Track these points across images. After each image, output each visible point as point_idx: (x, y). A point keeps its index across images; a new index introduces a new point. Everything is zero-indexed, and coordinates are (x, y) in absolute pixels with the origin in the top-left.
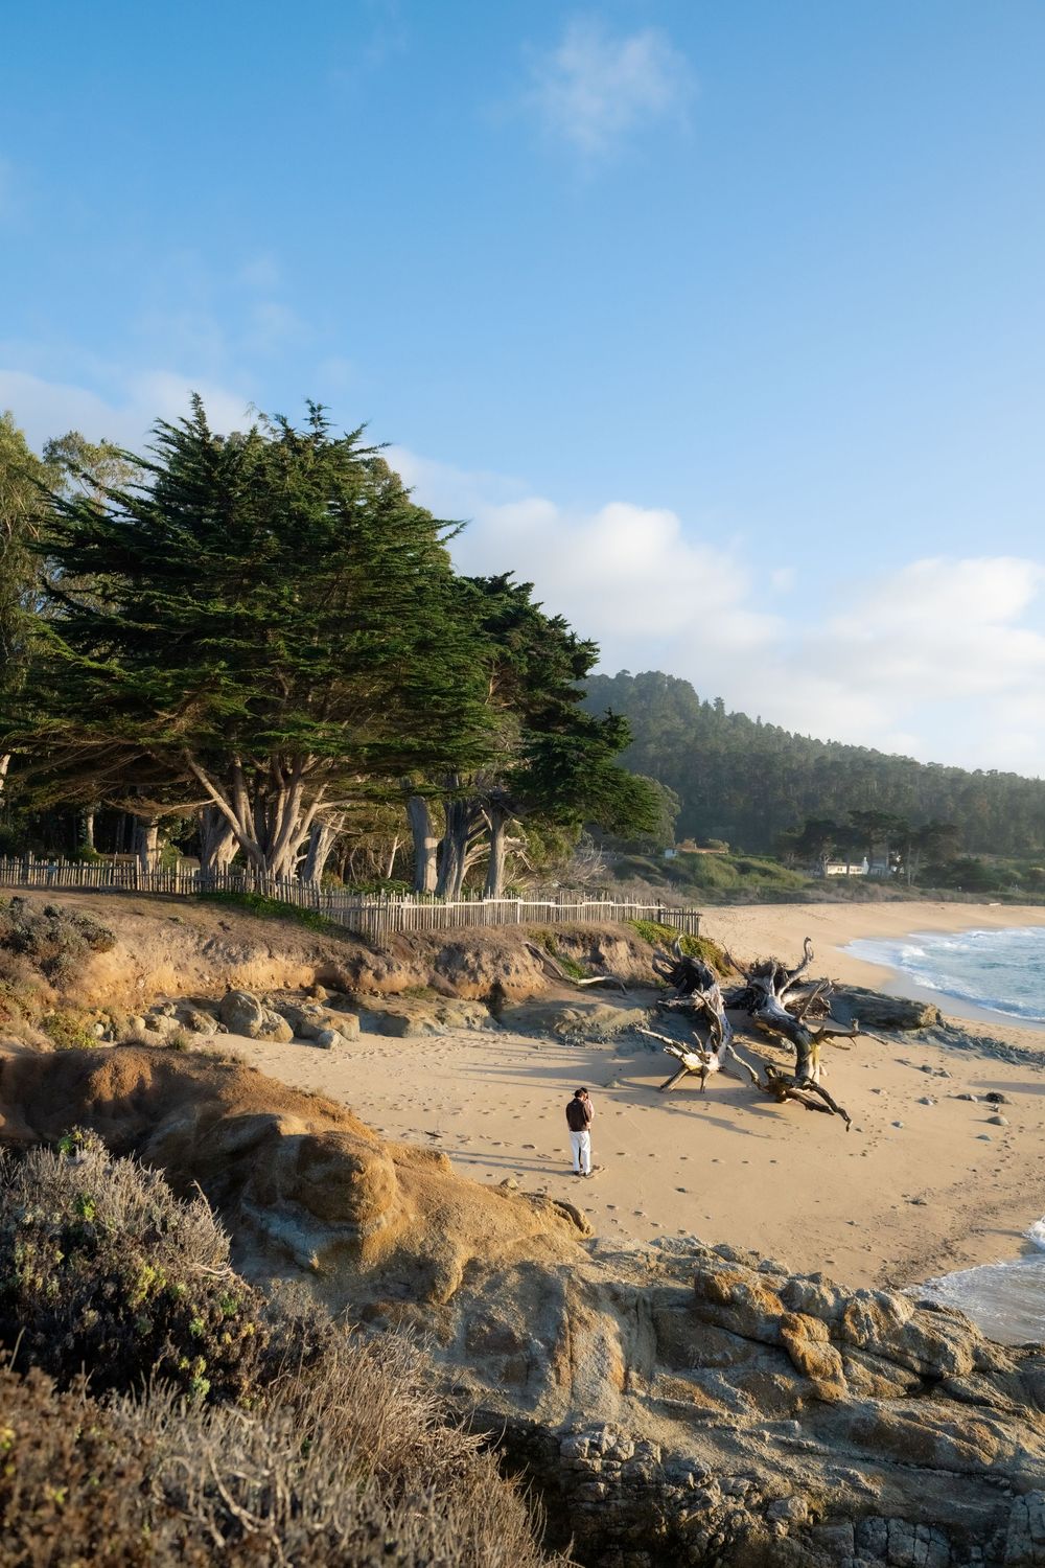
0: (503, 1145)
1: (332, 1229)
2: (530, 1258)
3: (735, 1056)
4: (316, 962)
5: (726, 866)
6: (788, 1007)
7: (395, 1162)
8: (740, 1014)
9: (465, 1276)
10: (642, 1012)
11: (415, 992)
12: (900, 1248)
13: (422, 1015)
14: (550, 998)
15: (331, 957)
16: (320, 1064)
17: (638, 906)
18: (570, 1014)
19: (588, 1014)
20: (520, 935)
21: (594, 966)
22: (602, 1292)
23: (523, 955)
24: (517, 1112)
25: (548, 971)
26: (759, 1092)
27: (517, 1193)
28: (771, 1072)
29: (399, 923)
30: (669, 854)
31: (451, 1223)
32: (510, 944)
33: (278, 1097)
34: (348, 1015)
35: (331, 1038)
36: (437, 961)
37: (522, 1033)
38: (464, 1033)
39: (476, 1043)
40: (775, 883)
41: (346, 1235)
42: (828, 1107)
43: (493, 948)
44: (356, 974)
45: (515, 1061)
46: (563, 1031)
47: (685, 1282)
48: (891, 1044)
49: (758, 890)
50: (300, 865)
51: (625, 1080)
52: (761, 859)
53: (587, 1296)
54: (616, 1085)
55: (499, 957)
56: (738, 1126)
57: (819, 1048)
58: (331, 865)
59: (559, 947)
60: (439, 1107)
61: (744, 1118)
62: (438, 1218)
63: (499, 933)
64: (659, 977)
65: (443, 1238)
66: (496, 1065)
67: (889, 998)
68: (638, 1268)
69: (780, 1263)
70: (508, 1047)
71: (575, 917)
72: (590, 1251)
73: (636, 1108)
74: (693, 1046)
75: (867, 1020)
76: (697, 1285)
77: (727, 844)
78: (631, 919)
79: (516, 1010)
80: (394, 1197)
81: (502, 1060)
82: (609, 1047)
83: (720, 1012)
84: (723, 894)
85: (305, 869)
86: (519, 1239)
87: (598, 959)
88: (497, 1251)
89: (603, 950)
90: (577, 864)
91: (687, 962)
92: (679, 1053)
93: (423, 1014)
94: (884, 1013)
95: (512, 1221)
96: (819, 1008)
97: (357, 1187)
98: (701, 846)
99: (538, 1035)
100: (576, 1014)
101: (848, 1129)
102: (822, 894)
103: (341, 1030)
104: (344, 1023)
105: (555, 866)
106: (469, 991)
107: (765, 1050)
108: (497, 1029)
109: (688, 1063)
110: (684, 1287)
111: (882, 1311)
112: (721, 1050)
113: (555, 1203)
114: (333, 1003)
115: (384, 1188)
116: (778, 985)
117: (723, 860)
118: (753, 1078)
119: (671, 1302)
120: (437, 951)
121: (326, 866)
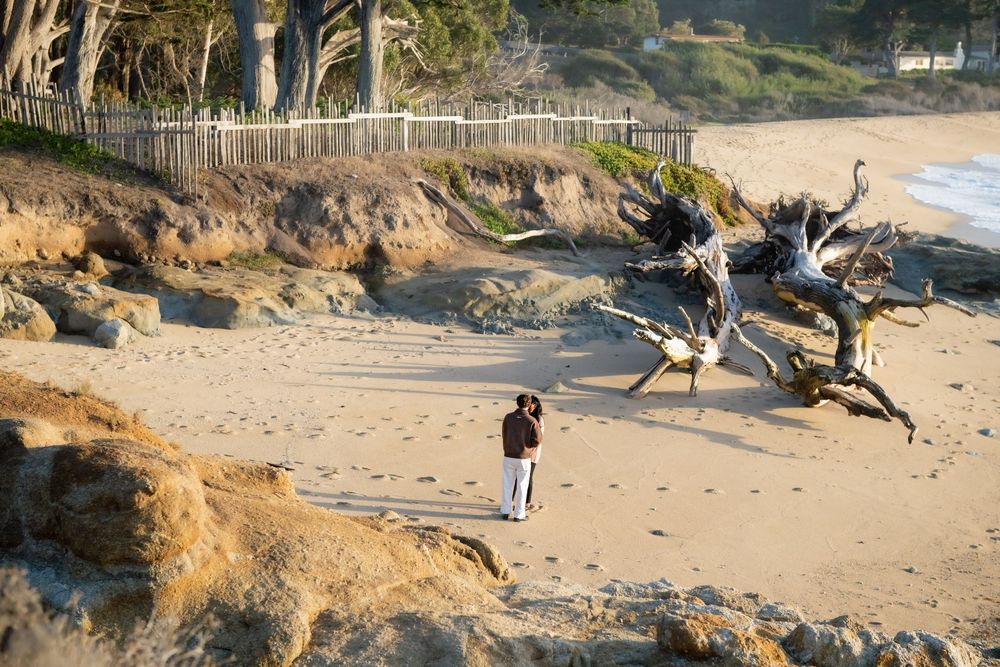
0: (387, 478)
1: (110, 576)
2: (412, 608)
3: (743, 338)
4: (87, 218)
5: (741, 62)
6: (826, 268)
7: (206, 484)
8: (753, 281)
9: (314, 634)
10: (602, 282)
11: (248, 260)
12: (981, 601)
13: (258, 294)
14: (458, 265)
15: (109, 208)
16: (100, 370)
17: (596, 120)
18: (489, 287)
19: (518, 286)
20: (408, 168)
21: (527, 215)
22: (518, 649)
23: (415, 199)
24: (410, 431)
25: (455, 223)
26: (778, 392)
27: (396, 526)
28: (797, 362)
29: (215, 154)
30: (650, 46)
31: (292, 563)
32: (393, 182)
33: (21, 397)
34: (141, 297)
35: (115, 332)
36: (279, 212)
37: (415, 318)
38: (325, 321)
39: (343, 334)
40: (816, 87)
41: (131, 585)
42: (883, 409)
43: (367, 189)
44: (151, 234)
45: (405, 359)
46: (479, 313)
47: (644, 633)
48: (982, 318)
49: (790, 98)
50: (55, 74)
51: (575, 381)
52: (794, 50)
53: (498, 655)
54: (561, 388)
55: (376, 203)
56: (747, 441)
57: (871, 325)
58: (107, 73)
59: (471, 187)
60: (289, 428)
61: (756, 430)
62: (273, 557)
63: (376, 167)
64: (629, 229)
65: (280, 585)
66: (376, 364)
67: (983, 251)
68: (574, 617)
69: (790, 608)
70: (393, 338)
71: (495, 139)
72: (505, 600)
73: (591, 421)
74: (680, 328)
75: (949, 284)
76: (660, 634)
77: (742, 28)
78: (585, 140)
79: (406, 283)
80: (202, 528)
81: (385, 358)
82: (554, 333)
83: (722, 277)
84: (735, 107)
85: (64, 77)
86: (397, 584)
87: (533, 203)
88: (362, 600)
89: (540, 189)
90: (502, 63)
91: (672, 204)
92: (657, 338)
93: (259, 292)
94: (975, 273)
95: (386, 560)
96: (874, 268)
97: (144, 514)
98: (701, 30)
99: (441, 320)
100: (499, 286)
101: (910, 439)
102: (889, 101)
103: (130, 320)
104: (135, 308)
105: (468, 66)
106: (332, 256)
107: (791, 332)
108: (377, 312)
109: (670, 352)
110: (642, 639)
111: (932, 659)
112: (723, 333)
113: (455, 538)
114: (117, 280)
115: (185, 515)
116: (813, 234)
117: (736, 53)
118: (770, 371)
119: (622, 658)
120: (277, 196)
121: (98, 74)
